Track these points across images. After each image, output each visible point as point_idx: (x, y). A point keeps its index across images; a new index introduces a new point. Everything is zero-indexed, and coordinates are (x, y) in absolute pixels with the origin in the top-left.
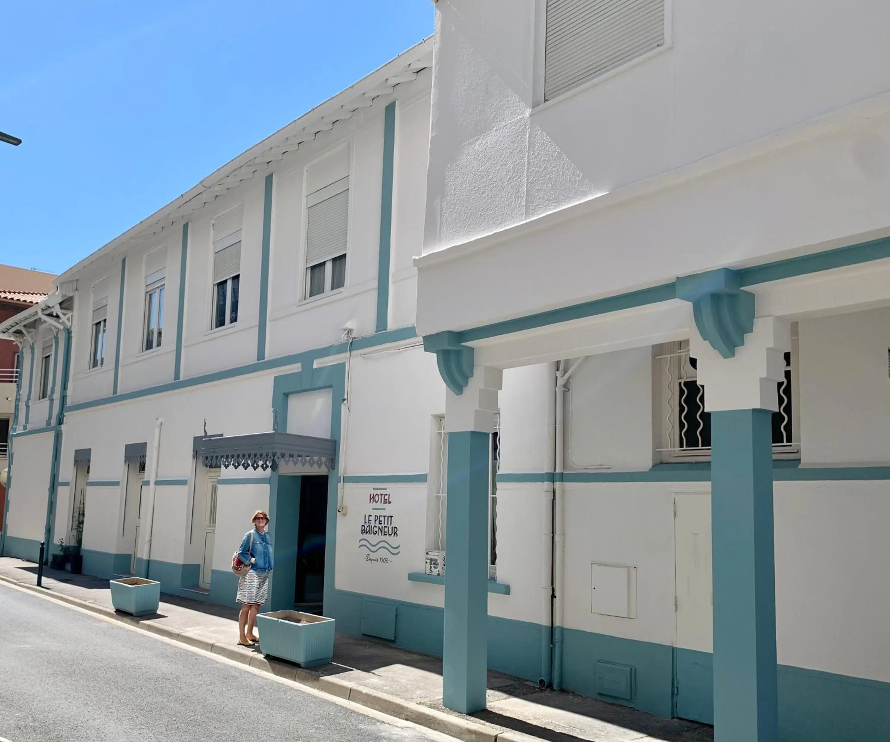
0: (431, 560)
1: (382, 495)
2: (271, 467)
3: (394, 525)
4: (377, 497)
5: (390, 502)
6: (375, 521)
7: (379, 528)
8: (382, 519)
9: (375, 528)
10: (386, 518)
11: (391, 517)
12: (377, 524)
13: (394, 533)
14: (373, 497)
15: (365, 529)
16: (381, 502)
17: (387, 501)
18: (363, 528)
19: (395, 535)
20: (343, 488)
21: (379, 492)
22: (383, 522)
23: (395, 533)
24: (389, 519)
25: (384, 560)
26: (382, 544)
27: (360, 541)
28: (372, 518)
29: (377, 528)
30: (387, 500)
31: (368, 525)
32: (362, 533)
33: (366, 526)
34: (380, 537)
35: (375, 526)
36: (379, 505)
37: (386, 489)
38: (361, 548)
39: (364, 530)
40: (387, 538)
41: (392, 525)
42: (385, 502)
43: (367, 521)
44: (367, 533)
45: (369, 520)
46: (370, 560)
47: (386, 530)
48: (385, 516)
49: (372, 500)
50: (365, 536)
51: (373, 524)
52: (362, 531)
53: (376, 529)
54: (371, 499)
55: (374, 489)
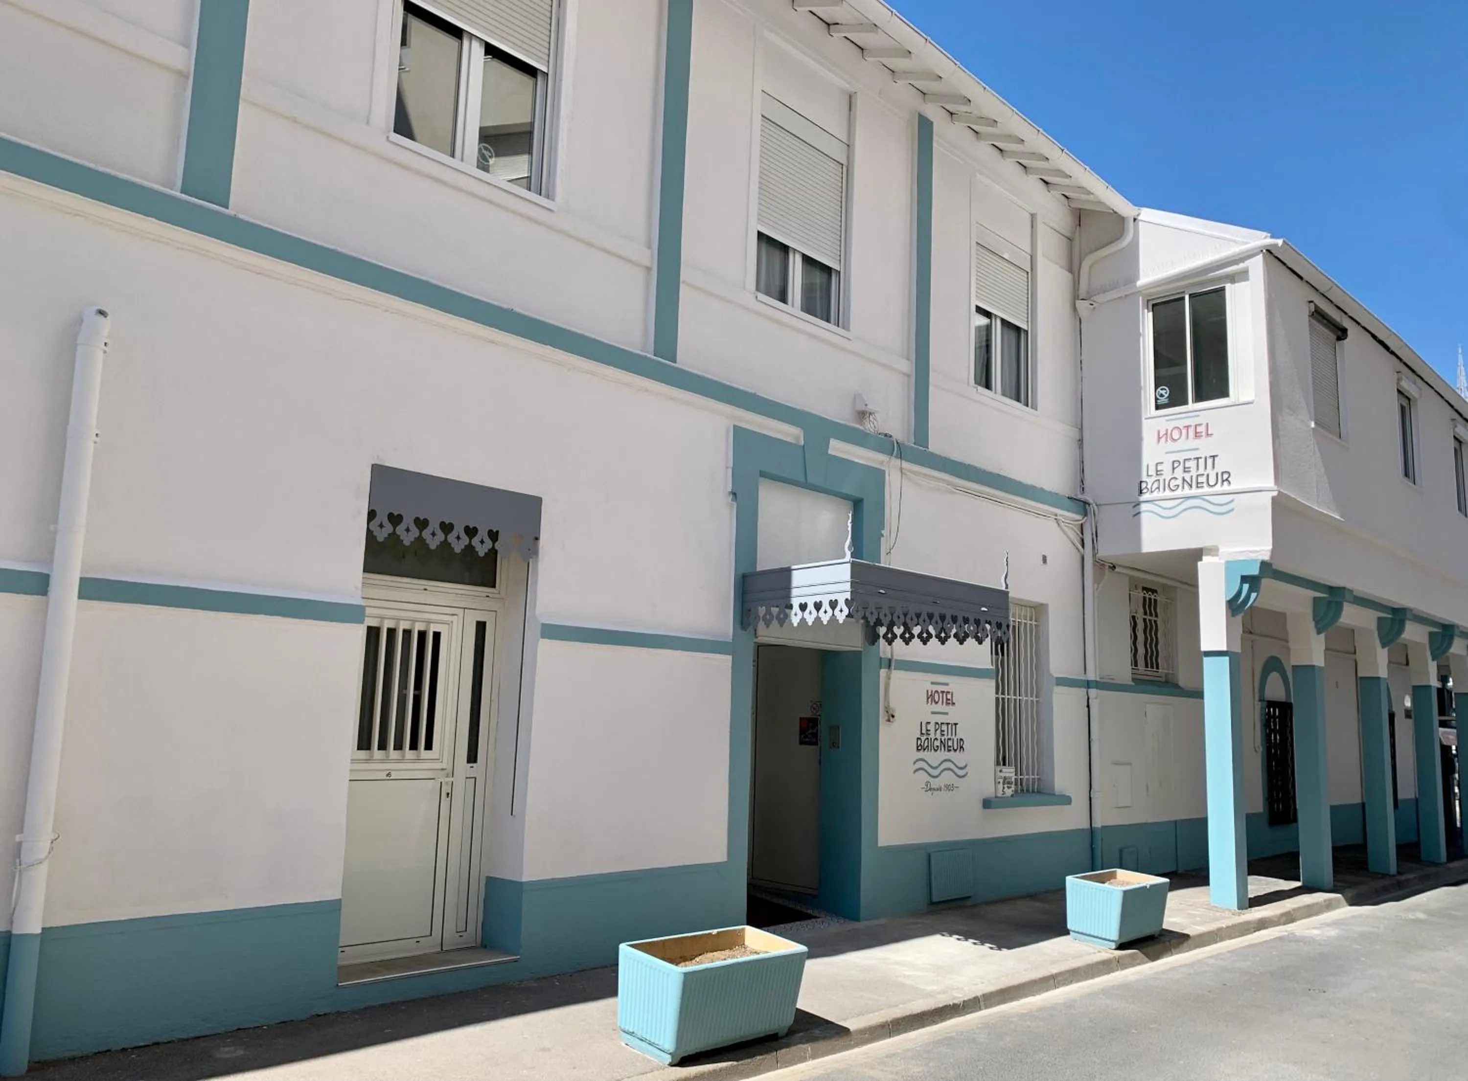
0: (1005, 778)
1: (943, 692)
3: (959, 736)
4: (936, 695)
5: (953, 704)
6: (936, 730)
7: (941, 742)
8: (944, 727)
9: (936, 741)
10: (950, 726)
11: (956, 724)
12: (938, 736)
14: (931, 695)
15: (922, 743)
16: (943, 702)
17: (950, 702)
18: (919, 742)
19: (962, 749)
20: (889, 678)
21: (940, 688)
22: (945, 733)
23: (961, 747)
25: (949, 788)
26: (947, 765)
27: (915, 763)
28: (931, 727)
29: (939, 741)
30: (949, 700)
31: (925, 737)
32: (918, 749)
33: (923, 738)
34: (943, 755)
35: (936, 739)
36: (939, 707)
37: (947, 684)
38: (916, 773)
39: (920, 745)
40: (951, 755)
42: (948, 704)
43: (924, 733)
44: (925, 750)
45: (928, 730)
46: (930, 789)
47: (950, 743)
48: (948, 724)
49: (930, 700)
50: (922, 754)
51: (932, 736)
52: (918, 747)
53: (937, 743)
54: (928, 698)
55: (933, 683)
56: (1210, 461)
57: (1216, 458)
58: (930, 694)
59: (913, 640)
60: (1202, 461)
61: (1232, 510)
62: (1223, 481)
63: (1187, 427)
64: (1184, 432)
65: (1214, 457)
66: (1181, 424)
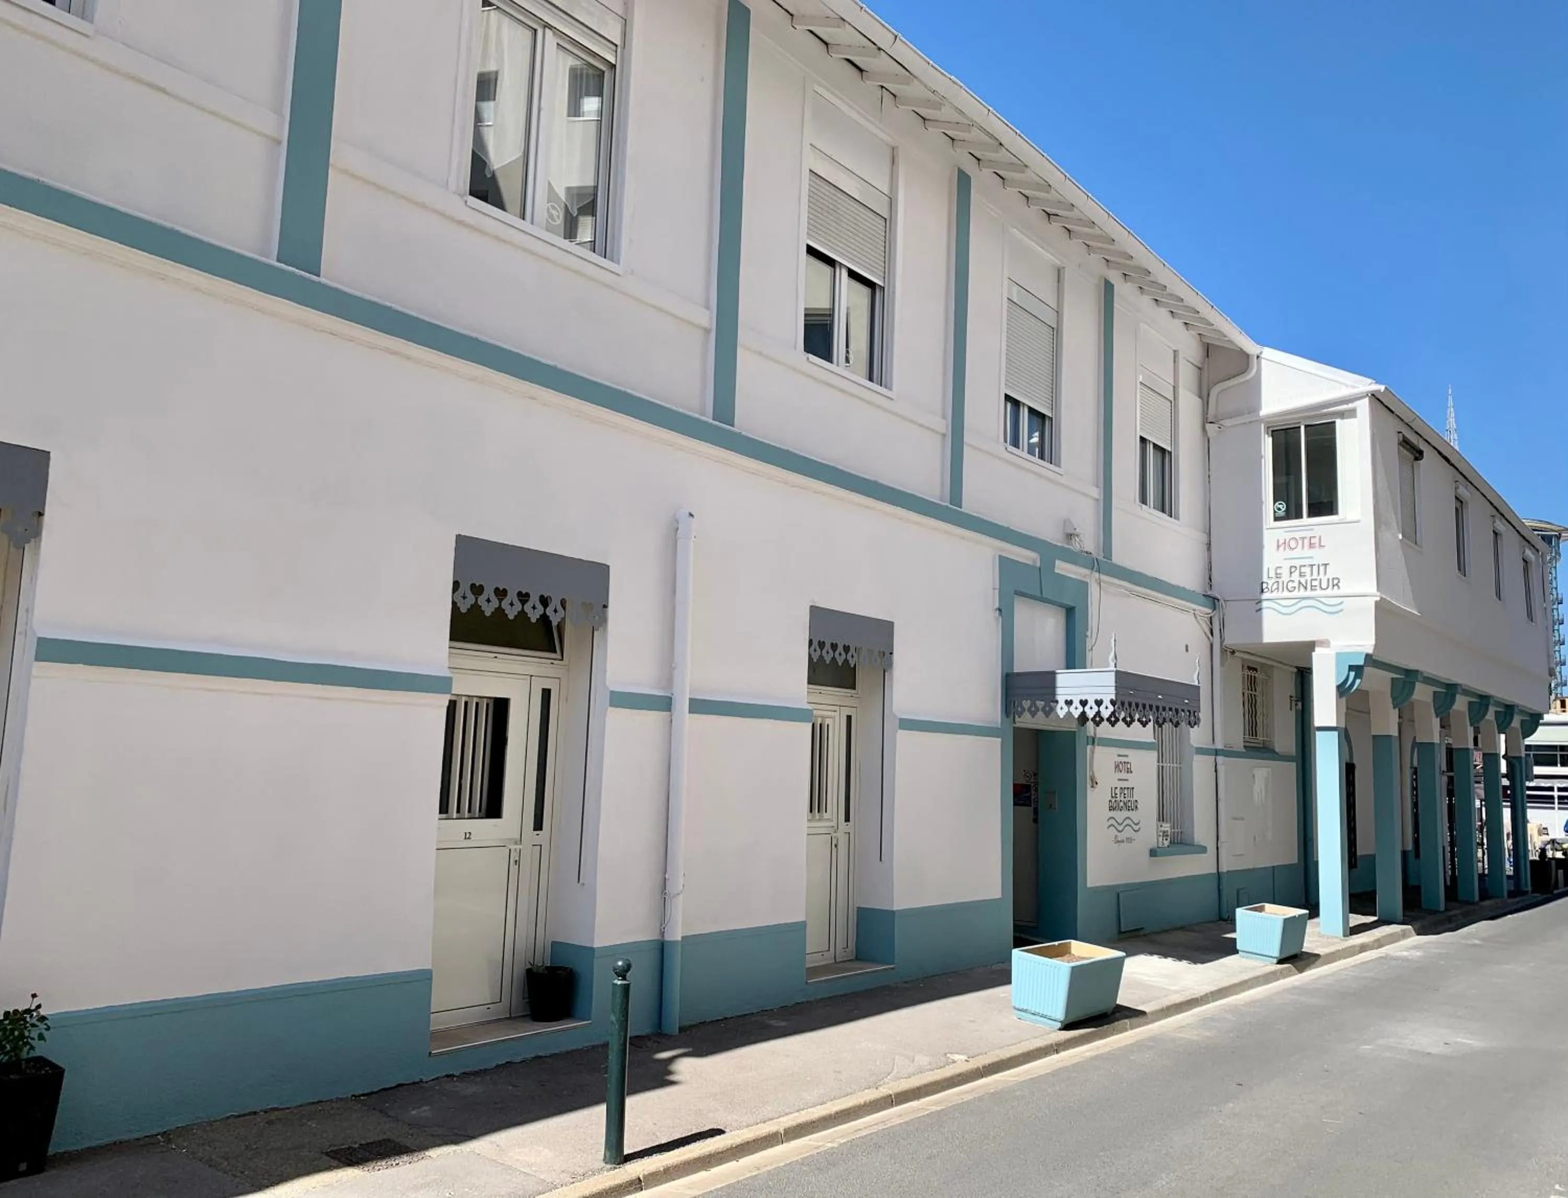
0: (1164, 832)
1: (1125, 763)
3: (1135, 799)
4: (1121, 765)
5: (1131, 772)
6: (1121, 794)
7: (1124, 803)
8: (1126, 792)
10: (1129, 790)
11: (1133, 789)
12: (1122, 799)
16: (1124, 771)
17: (1129, 771)
18: (1111, 804)
19: (1137, 809)
20: (1093, 752)
21: (1123, 760)
22: (1127, 796)
23: (1136, 807)
25: (1130, 840)
26: (1128, 822)
27: (1108, 821)
28: (1118, 791)
30: (1129, 769)
31: (1114, 799)
32: (1110, 810)
33: (1113, 801)
34: (1125, 813)
35: (1121, 801)
36: (1123, 775)
37: (1127, 756)
38: (1109, 828)
39: (1111, 806)
40: (1129, 814)
42: (1128, 772)
43: (1113, 795)
44: (1114, 810)
45: (1116, 794)
46: (1118, 841)
47: (1129, 804)
48: (1128, 788)
50: (1112, 814)
51: (1118, 799)
52: (1110, 808)
53: (1122, 804)
54: (1116, 768)
55: (1119, 756)
56: (1322, 568)
57: (1327, 567)
58: (1117, 764)
59: (1118, 723)
60: (1315, 568)
61: (1342, 610)
62: (1333, 586)
63: (1303, 538)
64: (1300, 542)
65: (1326, 565)
66: (1298, 535)
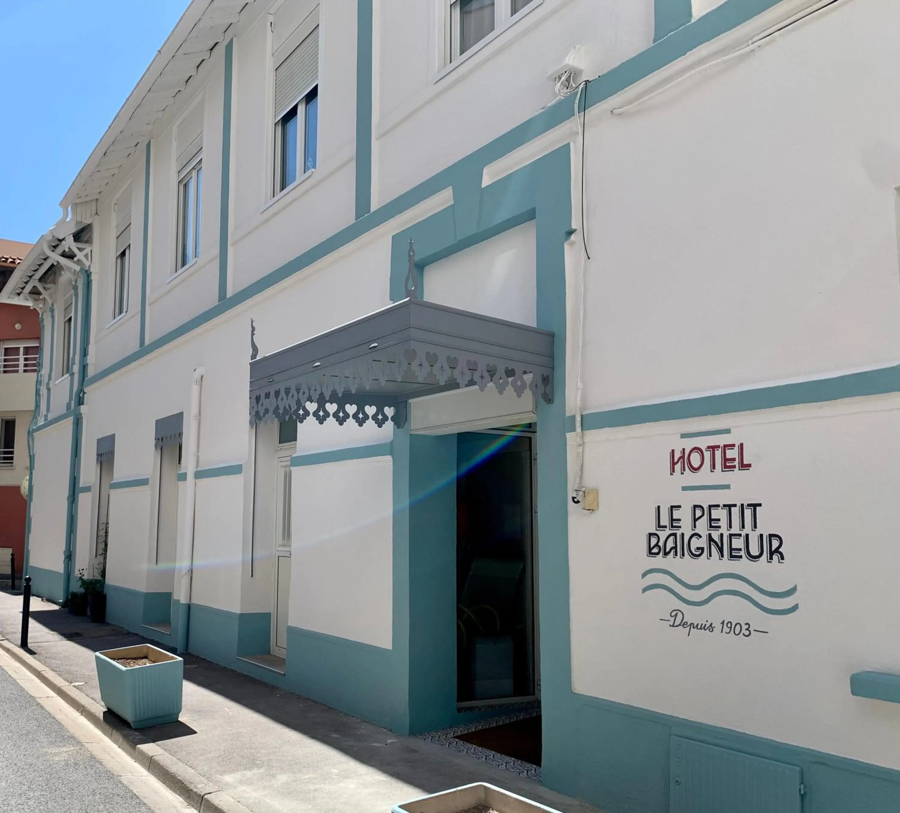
1: (713, 448)
2: (393, 419)
3: (764, 529)
4: (695, 456)
5: (745, 466)
6: (695, 520)
7: (710, 539)
8: (720, 514)
9: (694, 539)
10: (735, 511)
11: (754, 506)
12: (702, 526)
13: (772, 553)
14: (682, 457)
15: (661, 544)
16: (713, 466)
17: (735, 464)
18: (654, 541)
19: (775, 557)
20: (582, 445)
21: (703, 443)
22: (723, 523)
23: (775, 551)
24: (748, 513)
25: (737, 627)
26: (725, 584)
27: (644, 575)
28: (684, 514)
29: (704, 539)
30: (734, 460)
31: (668, 532)
32: (650, 553)
33: (663, 535)
34: (716, 564)
35: (696, 534)
36: (706, 476)
37: (727, 431)
38: (648, 592)
39: (657, 545)
40: (741, 567)
41: (758, 532)
42: (728, 467)
43: (665, 520)
44: (666, 554)
45: (672, 520)
46: (683, 624)
47: (738, 543)
48: (729, 507)
49: (678, 467)
50: (659, 561)
51: (686, 530)
52: (650, 549)
53: (703, 542)
54: (673, 464)
55: (683, 436)
58: (677, 455)
